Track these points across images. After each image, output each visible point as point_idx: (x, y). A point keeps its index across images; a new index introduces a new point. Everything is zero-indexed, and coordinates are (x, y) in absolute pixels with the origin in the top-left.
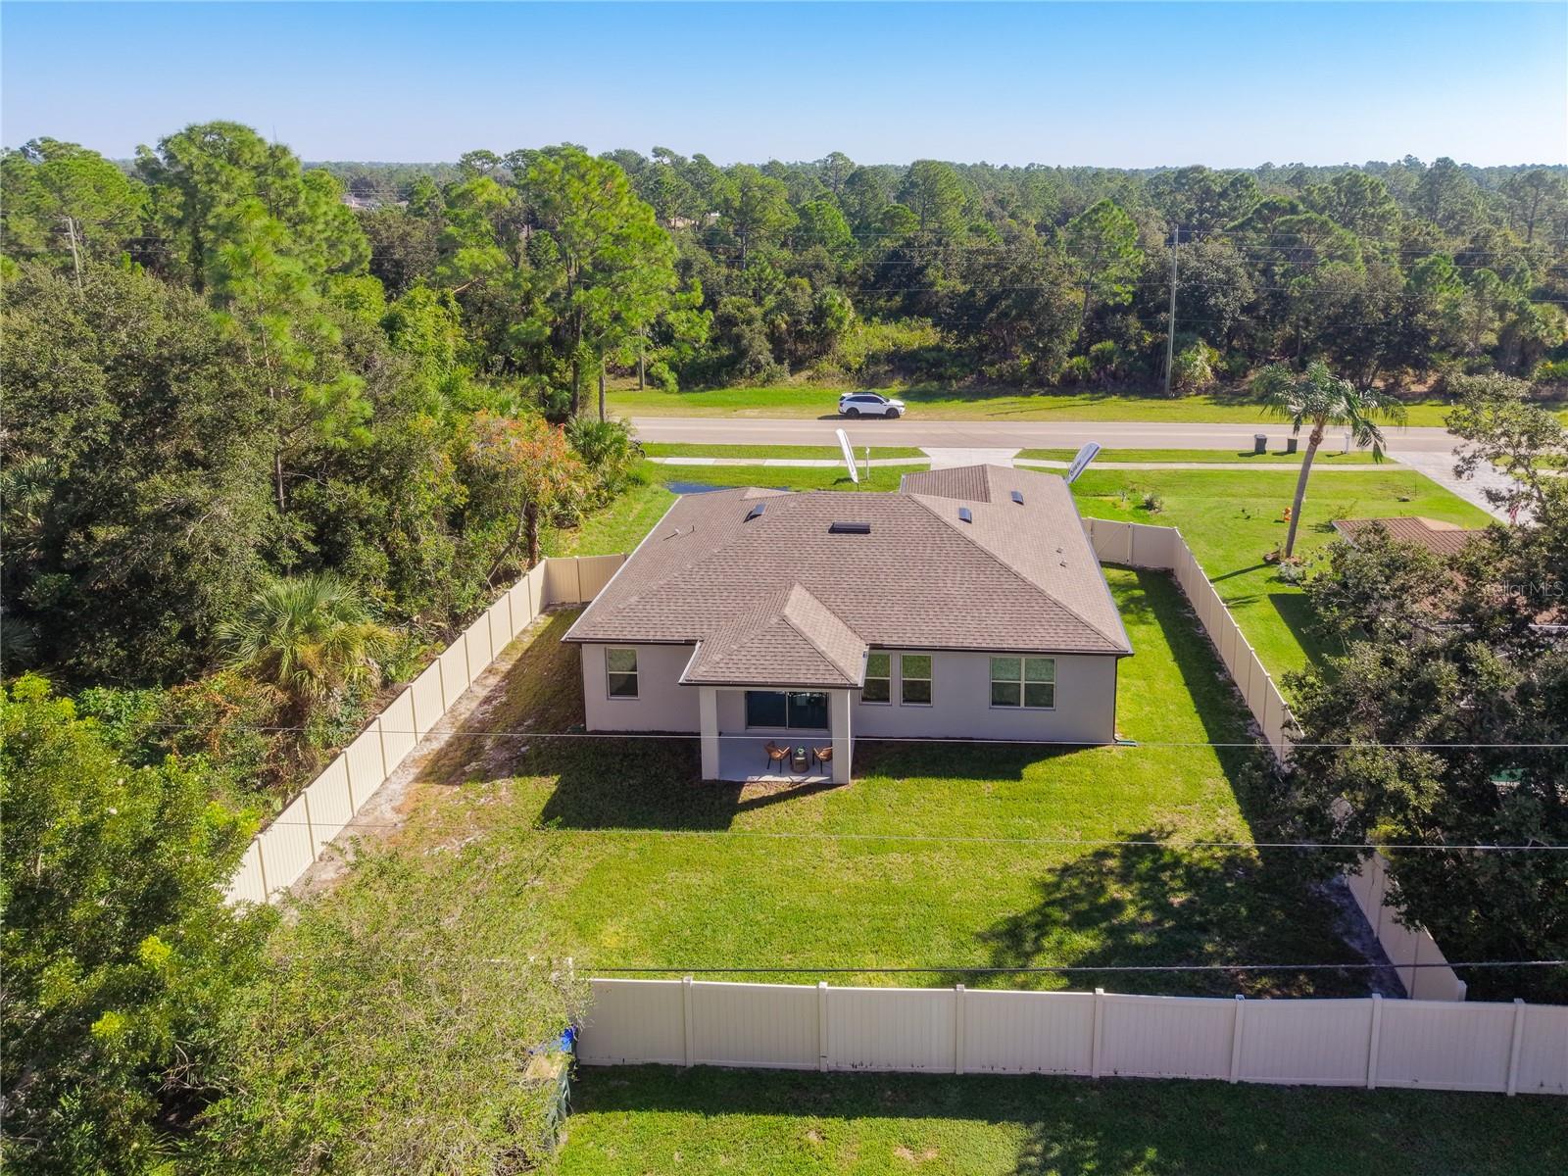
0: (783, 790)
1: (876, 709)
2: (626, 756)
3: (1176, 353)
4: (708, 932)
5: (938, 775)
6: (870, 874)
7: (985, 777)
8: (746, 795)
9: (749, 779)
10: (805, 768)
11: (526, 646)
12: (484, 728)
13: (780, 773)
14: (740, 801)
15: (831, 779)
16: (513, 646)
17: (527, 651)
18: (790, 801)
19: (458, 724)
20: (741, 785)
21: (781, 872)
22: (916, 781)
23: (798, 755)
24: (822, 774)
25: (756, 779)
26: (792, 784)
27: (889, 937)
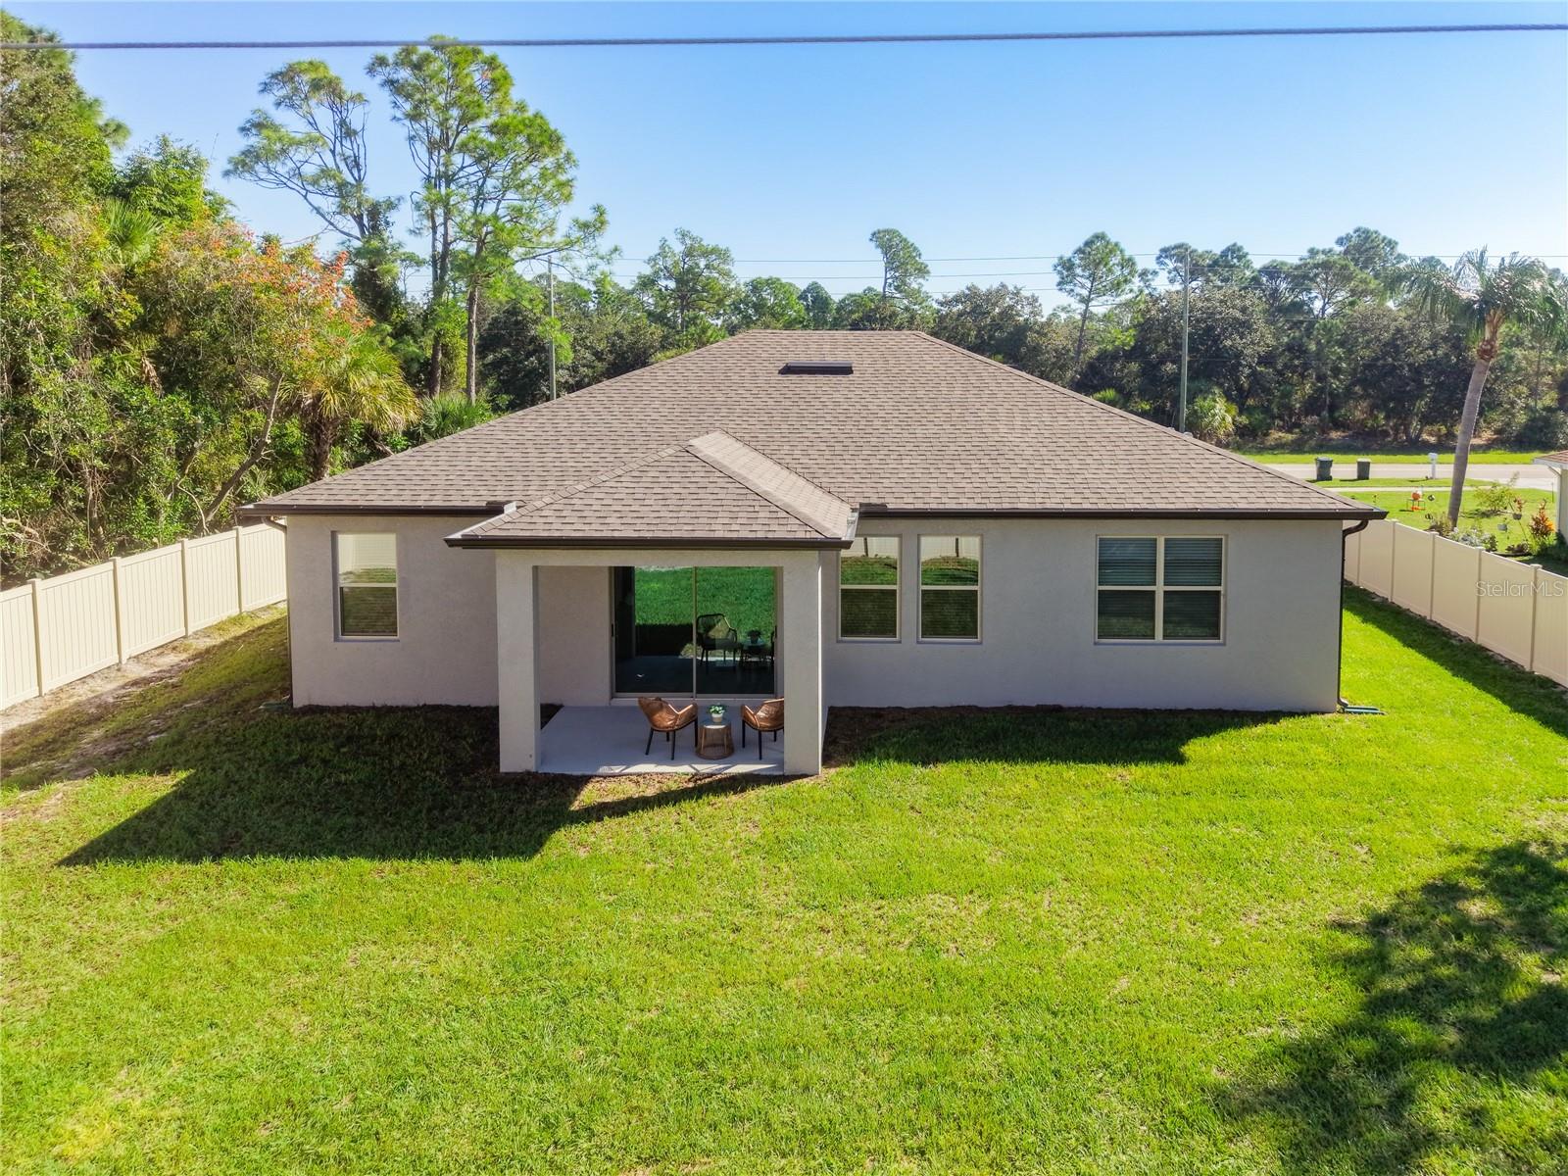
0: (674, 787)
1: (868, 648)
2: (350, 739)
3: (1191, 401)
4: (403, 1104)
5: (1008, 757)
6: (880, 940)
7: (1110, 759)
8: (589, 795)
9: (604, 770)
10: (725, 748)
11: (258, 622)
12: (101, 713)
13: (673, 759)
14: (575, 806)
15: (781, 763)
16: (236, 621)
17: (260, 628)
18: (686, 805)
19: (53, 709)
20: (582, 781)
21: (648, 941)
22: (963, 767)
23: (711, 721)
24: (760, 759)
25: (617, 770)
26: (695, 777)
27: (954, 1104)
